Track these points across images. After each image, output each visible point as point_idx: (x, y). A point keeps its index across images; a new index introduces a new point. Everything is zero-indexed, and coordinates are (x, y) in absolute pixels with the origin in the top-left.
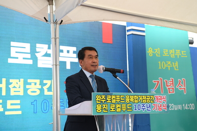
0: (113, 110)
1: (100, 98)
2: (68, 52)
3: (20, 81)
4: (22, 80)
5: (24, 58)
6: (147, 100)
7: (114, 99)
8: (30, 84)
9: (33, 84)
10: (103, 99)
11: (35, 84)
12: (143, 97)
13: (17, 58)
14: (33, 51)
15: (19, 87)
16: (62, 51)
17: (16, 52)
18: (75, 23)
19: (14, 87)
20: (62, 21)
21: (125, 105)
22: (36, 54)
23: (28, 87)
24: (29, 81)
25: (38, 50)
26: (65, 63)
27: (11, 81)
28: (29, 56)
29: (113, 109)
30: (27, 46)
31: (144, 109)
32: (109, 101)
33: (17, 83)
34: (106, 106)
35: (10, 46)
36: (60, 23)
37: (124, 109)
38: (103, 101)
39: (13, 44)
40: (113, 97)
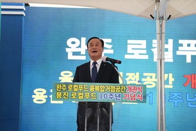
0: (74, 98)
1: (61, 87)
2: (189, 45)
3: (135, 75)
4: (138, 74)
5: (140, 54)
6: (116, 90)
7: (76, 88)
8: (146, 77)
9: (149, 78)
10: (64, 88)
11: (151, 77)
12: (111, 87)
13: (133, 54)
14: (149, 47)
15: (135, 80)
16: (181, 45)
17: (133, 49)
18: (186, 16)
19: (130, 80)
20: (170, 16)
21: (88, 94)
22: (152, 50)
23: (143, 80)
24: (145, 74)
25: (154, 45)
26: (185, 57)
27: (127, 74)
28: (145, 52)
29: (74, 96)
30: (143, 43)
31: (111, 98)
32: (70, 90)
33: (133, 76)
34: (66, 94)
35: (127, 44)
36: (168, 19)
37: (87, 97)
38: (64, 89)
39: (129, 41)
40: (75, 86)
